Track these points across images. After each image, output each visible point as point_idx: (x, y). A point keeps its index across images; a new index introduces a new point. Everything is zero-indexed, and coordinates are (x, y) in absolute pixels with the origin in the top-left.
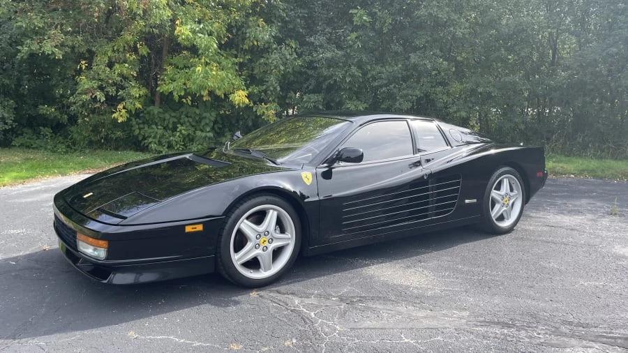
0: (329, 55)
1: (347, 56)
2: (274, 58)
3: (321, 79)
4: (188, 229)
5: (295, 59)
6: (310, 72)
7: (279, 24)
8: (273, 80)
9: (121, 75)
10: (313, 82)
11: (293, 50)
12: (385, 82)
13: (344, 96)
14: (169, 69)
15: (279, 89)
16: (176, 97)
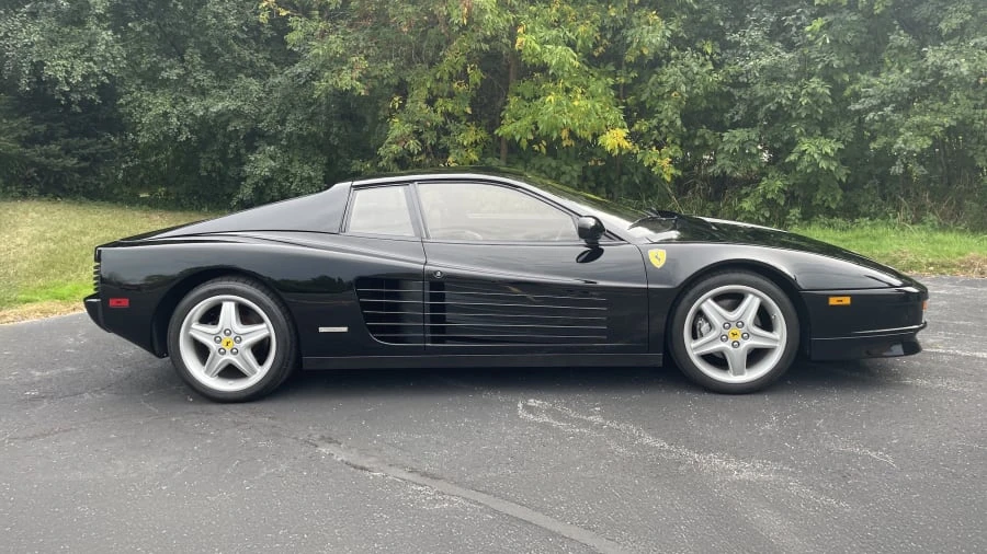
0: (765, 61)
1: (806, 61)
2: (670, 74)
3: (757, 103)
5: (710, 73)
6: (736, 93)
7: (684, 17)
8: (669, 111)
9: (448, 115)
10: (742, 108)
11: (708, 57)
12: (875, 102)
13: (798, 131)
14: (513, 100)
15: (679, 122)
16: (524, 144)
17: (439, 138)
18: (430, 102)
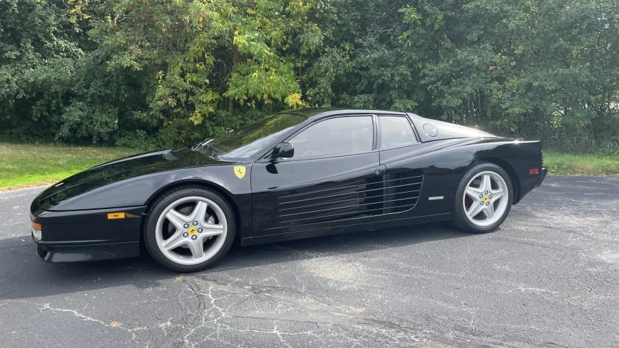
0: (376, 55)
1: (399, 56)
2: (325, 61)
3: (373, 80)
4: (110, 217)
5: (348, 61)
6: (362, 73)
7: (333, 28)
8: (324, 83)
9: (192, 83)
10: (365, 82)
11: (347, 52)
12: (433, 79)
13: (394, 96)
14: (235, 75)
15: (330, 90)
16: (242, 102)
17: (188, 97)
18: (182, 75)
